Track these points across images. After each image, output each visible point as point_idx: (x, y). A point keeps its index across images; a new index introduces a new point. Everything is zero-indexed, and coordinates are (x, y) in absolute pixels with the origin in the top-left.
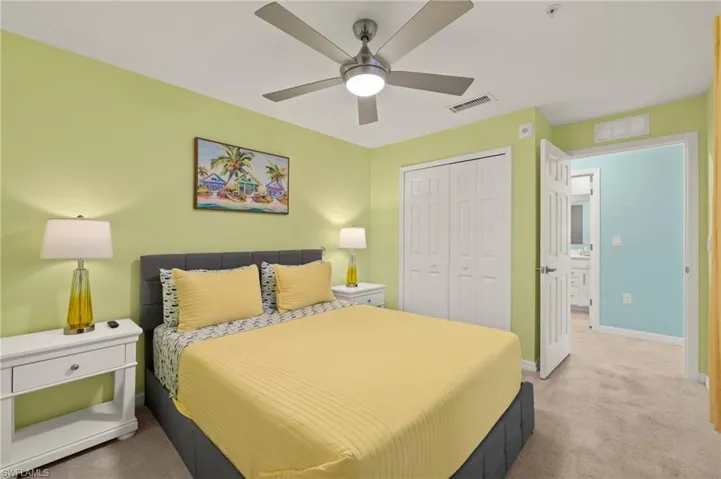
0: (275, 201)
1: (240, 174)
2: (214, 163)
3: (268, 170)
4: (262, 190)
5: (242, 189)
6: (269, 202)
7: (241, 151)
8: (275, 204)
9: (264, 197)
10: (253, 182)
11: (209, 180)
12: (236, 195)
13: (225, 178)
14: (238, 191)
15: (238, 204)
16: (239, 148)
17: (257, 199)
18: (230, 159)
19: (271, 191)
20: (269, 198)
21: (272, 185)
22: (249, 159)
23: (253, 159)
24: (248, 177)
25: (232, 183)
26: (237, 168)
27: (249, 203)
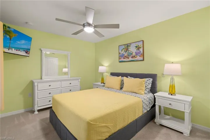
0: (138, 57)
1: (128, 51)
2: (122, 50)
3: (136, 47)
4: (134, 54)
5: (128, 55)
6: (136, 57)
7: (128, 45)
8: (138, 58)
9: (134, 56)
10: (131, 53)
11: (121, 55)
12: (127, 57)
13: (124, 53)
14: (127, 56)
15: (127, 60)
16: (127, 44)
17: (132, 57)
18: (125, 48)
19: (137, 54)
20: (136, 56)
21: (137, 52)
22: (130, 46)
23: (131, 46)
24: (130, 51)
25: (126, 54)
26: (127, 50)
27: (130, 59)
